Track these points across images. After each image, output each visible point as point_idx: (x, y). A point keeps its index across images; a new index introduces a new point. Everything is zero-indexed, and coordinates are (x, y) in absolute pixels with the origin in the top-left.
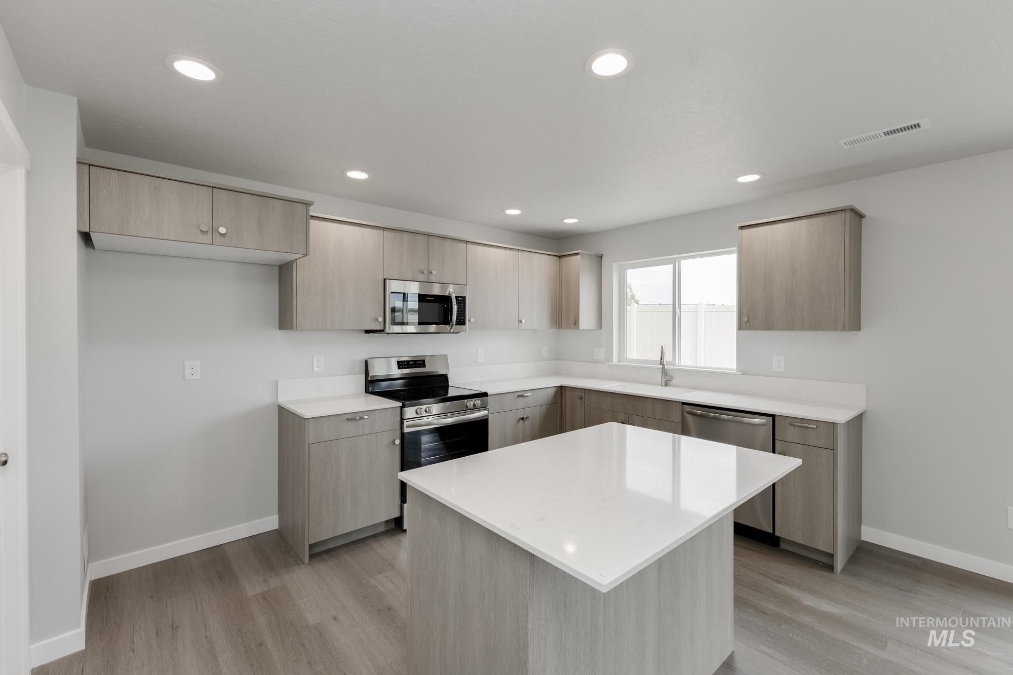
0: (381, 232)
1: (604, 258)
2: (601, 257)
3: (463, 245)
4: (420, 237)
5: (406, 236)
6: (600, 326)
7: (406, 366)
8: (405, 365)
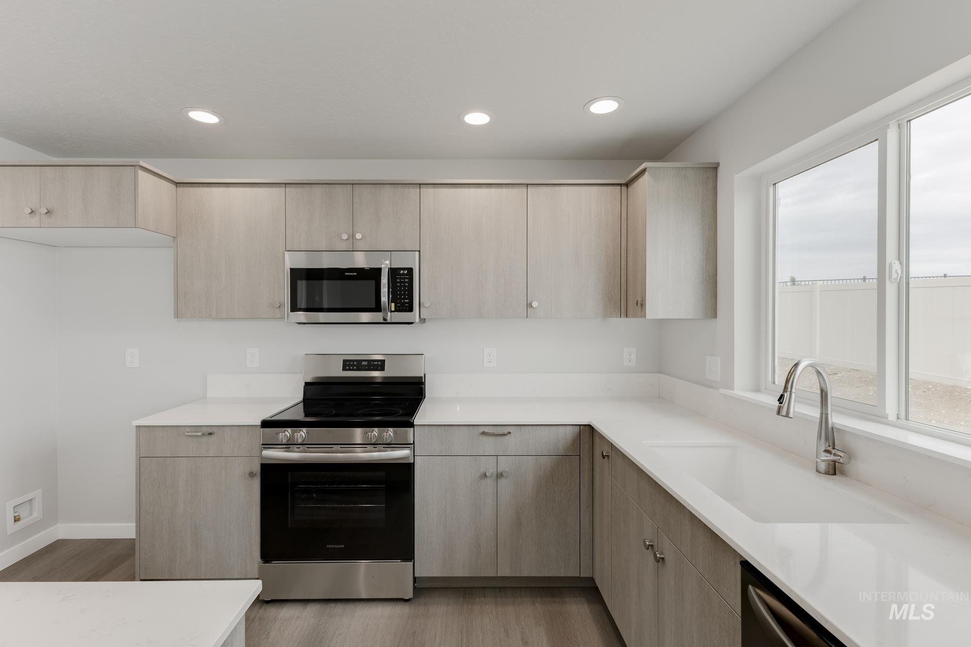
0: (281, 191)
1: (721, 170)
2: (716, 168)
3: (414, 192)
4: (339, 188)
5: (318, 191)
6: (713, 313)
7: (355, 368)
8: (353, 365)
